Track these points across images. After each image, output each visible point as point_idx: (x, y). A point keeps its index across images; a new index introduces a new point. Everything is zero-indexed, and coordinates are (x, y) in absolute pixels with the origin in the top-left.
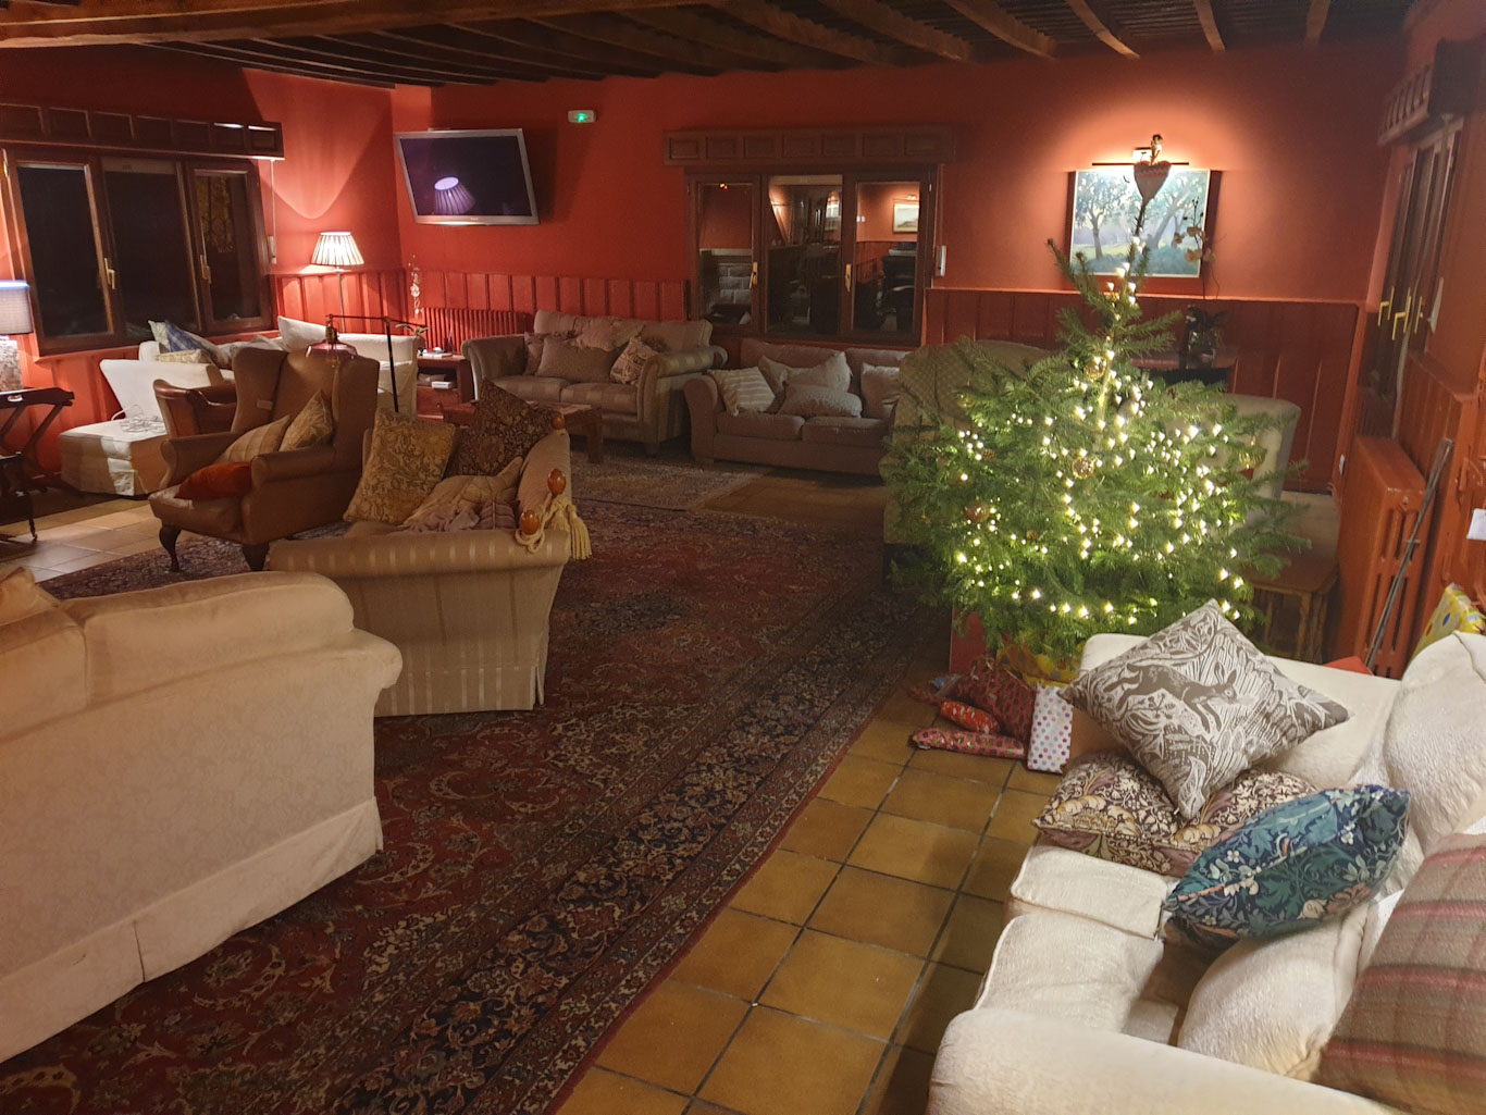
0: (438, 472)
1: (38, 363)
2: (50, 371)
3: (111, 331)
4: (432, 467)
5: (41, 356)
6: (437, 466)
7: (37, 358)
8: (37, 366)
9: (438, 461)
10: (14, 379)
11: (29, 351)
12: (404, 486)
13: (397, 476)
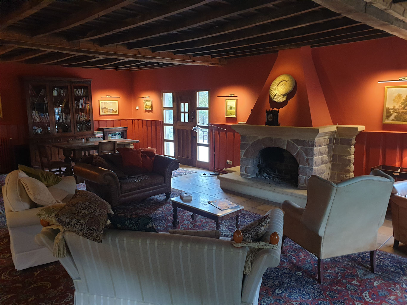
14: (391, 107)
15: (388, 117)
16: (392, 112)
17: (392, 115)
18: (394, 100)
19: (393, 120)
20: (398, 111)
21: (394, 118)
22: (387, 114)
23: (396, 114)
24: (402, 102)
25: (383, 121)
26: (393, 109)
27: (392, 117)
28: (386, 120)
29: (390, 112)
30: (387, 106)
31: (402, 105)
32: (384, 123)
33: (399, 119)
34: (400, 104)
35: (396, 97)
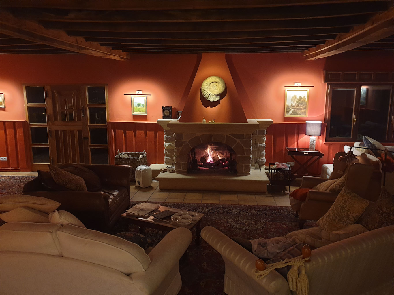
0: (353, 219)
1: (324, 144)
2: (328, 147)
3: (351, 137)
4: (350, 217)
5: (325, 142)
6: (353, 217)
7: (324, 143)
8: (324, 145)
9: (354, 215)
10: (312, 148)
11: (323, 140)
12: (337, 220)
13: (335, 215)
14: (290, 105)
15: (288, 112)
16: (290, 108)
17: (290, 110)
18: (291, 99)
19: (291, 114)
20: (294, 107)
21: (292, 113)
22: (287, 110)
23: (293, 110)
24: (297, 101)
25: (285, 115)
26: (291, 106)
27: (291, 112)
28: (287, 114)
29: (289, 109)
30: (287, 104)
31: (297, 103)
32: (285, 116)
33: (295, 113)
34: (296, 103)
35: (293, 97)
